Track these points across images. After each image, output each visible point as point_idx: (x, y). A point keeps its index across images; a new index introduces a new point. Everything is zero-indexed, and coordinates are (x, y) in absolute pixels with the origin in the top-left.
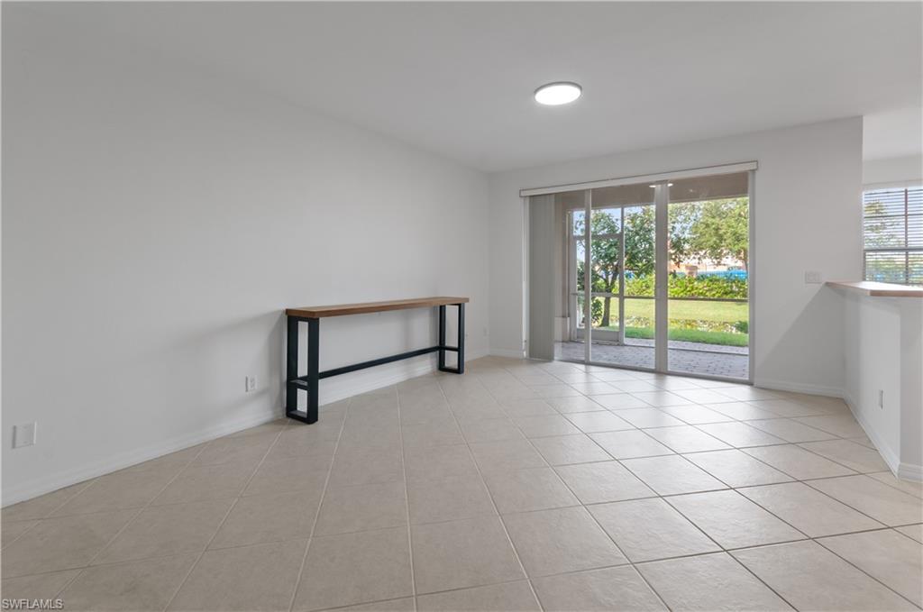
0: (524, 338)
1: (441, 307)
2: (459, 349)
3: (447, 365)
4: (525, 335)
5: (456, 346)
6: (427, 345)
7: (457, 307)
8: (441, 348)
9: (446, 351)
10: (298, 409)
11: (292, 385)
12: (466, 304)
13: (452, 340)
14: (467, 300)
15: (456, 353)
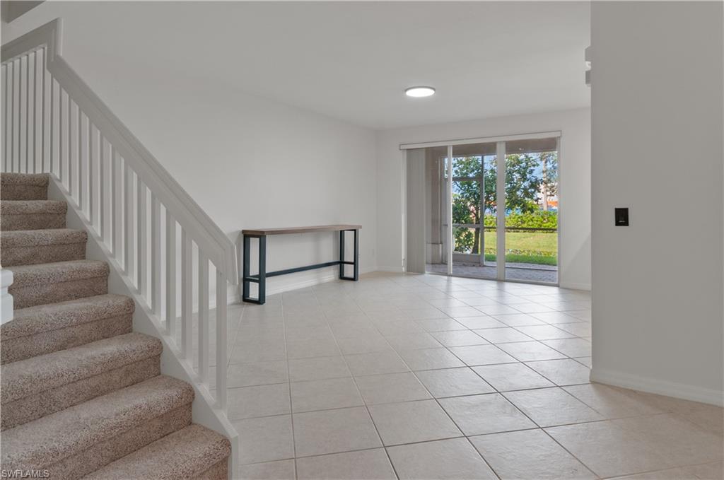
0: (403, 258)
1: (341, 231)
2: (355, 263)
3: (345, 275)
4: (403, 255)
5: (353, 261)
6: (331, 260)
7: (353, 232)
8: (341, 263)
9: (345, 265)
10: (250, 297)
11: (246, 280)
12: (360, 230)
13: (349, 257)
14: (361, 227)
15: (353, 266)
